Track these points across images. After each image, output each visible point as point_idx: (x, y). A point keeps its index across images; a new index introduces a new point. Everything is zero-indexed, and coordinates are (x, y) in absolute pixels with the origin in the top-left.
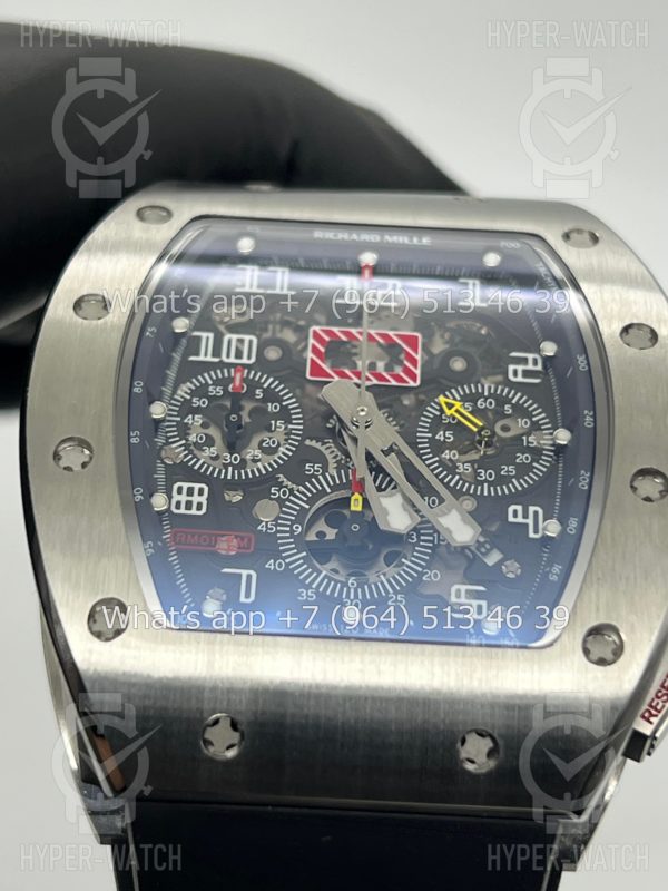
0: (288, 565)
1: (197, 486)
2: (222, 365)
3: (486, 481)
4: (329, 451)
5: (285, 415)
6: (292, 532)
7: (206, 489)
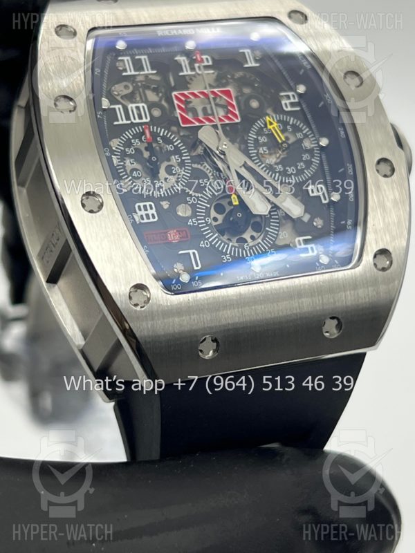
0: (211, 243)
1: (148, 204)
2: (133, 125)
3: (292, 174)
6: (206, 222)
7: (153, 205)
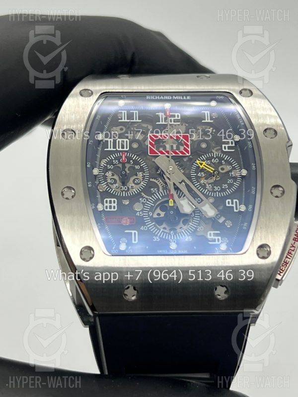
0: (148, 228)
1: (113, 200)
2: (117, 151)
3: (217, 191)
4: (159, 182)
5: (142, 170)
6: (148, 215)
7: (116, 200)
